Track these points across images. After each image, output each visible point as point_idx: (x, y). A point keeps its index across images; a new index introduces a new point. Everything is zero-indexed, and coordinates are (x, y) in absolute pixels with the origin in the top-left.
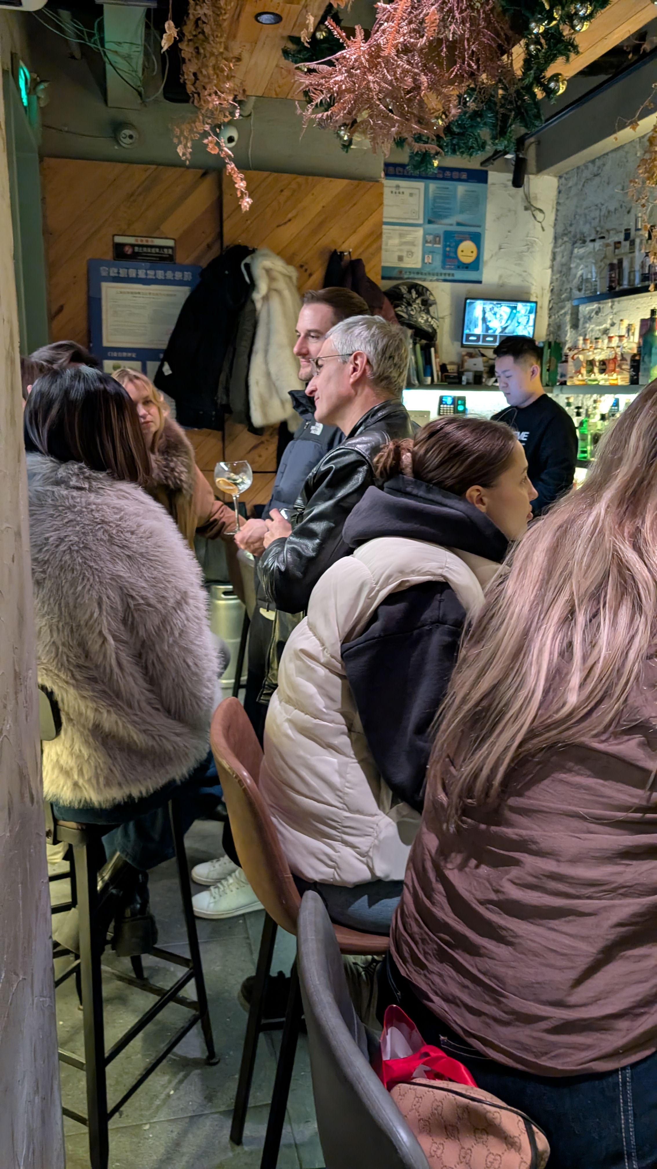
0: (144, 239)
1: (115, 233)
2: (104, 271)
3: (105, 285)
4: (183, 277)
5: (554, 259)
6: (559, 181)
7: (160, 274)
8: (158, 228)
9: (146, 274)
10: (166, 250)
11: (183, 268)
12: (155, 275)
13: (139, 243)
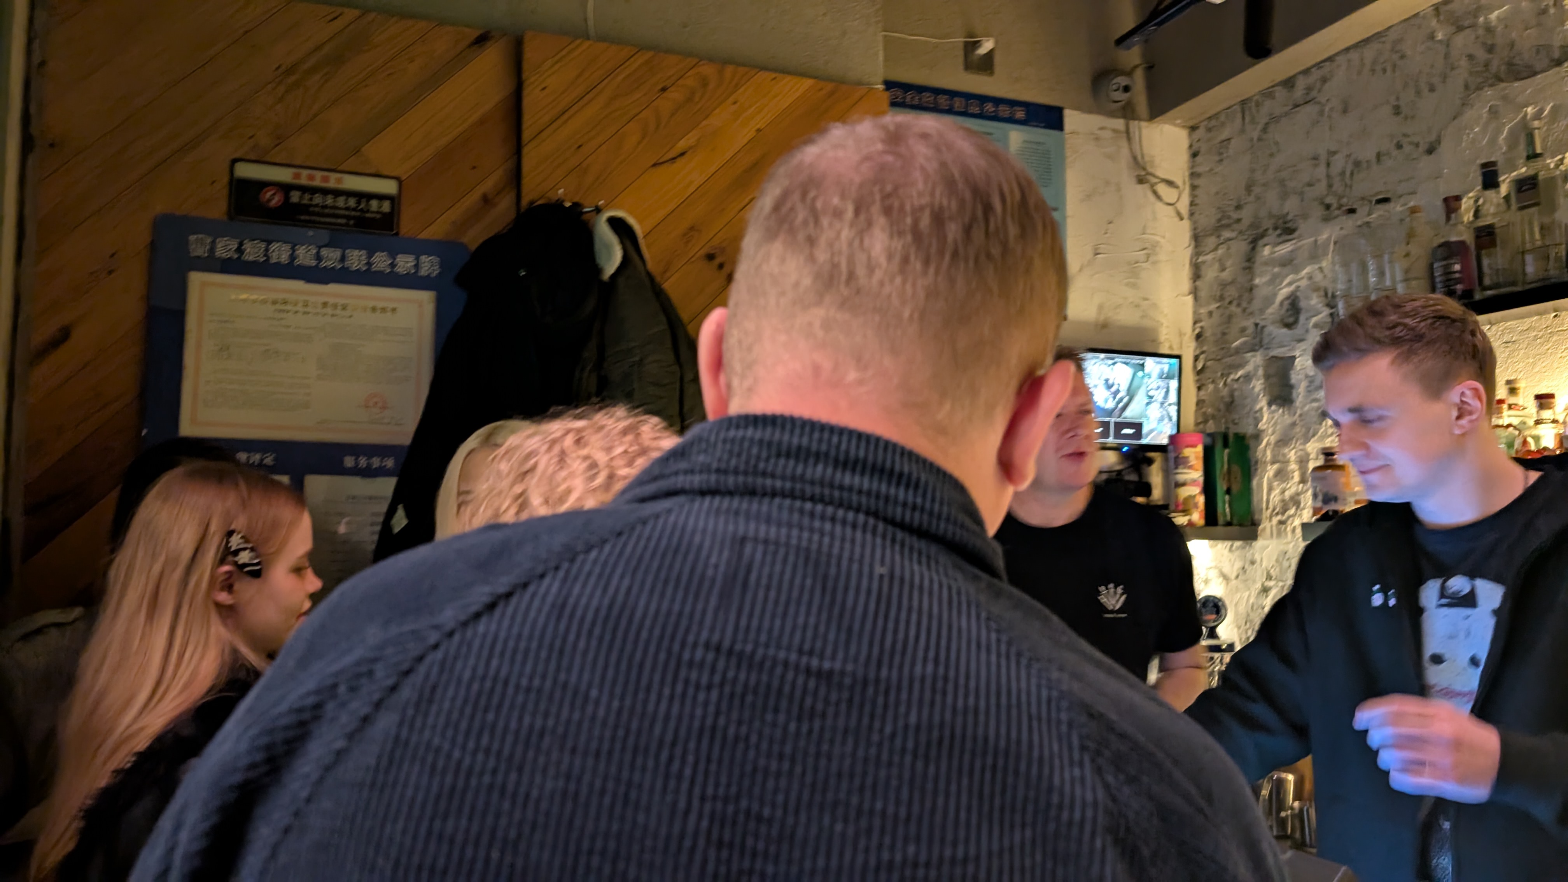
0: (319, 174)
1: (237, 155)
2: (198, 246)
3: (196, 279)
4: (417, 266)
5: (1196, 276)
6: (1190, 135)
7: (356, 259)
8: (357, 151)
9: (318, 257)
10: (374, 204)
11: (418, 248)
12: (343, 259)
13: (304, 181)
